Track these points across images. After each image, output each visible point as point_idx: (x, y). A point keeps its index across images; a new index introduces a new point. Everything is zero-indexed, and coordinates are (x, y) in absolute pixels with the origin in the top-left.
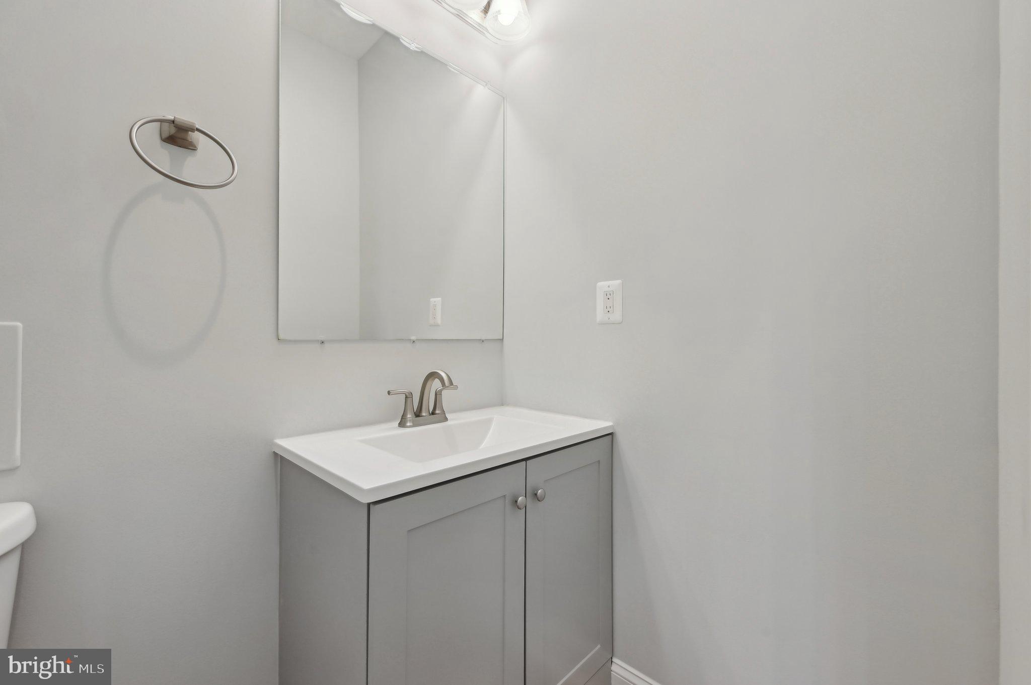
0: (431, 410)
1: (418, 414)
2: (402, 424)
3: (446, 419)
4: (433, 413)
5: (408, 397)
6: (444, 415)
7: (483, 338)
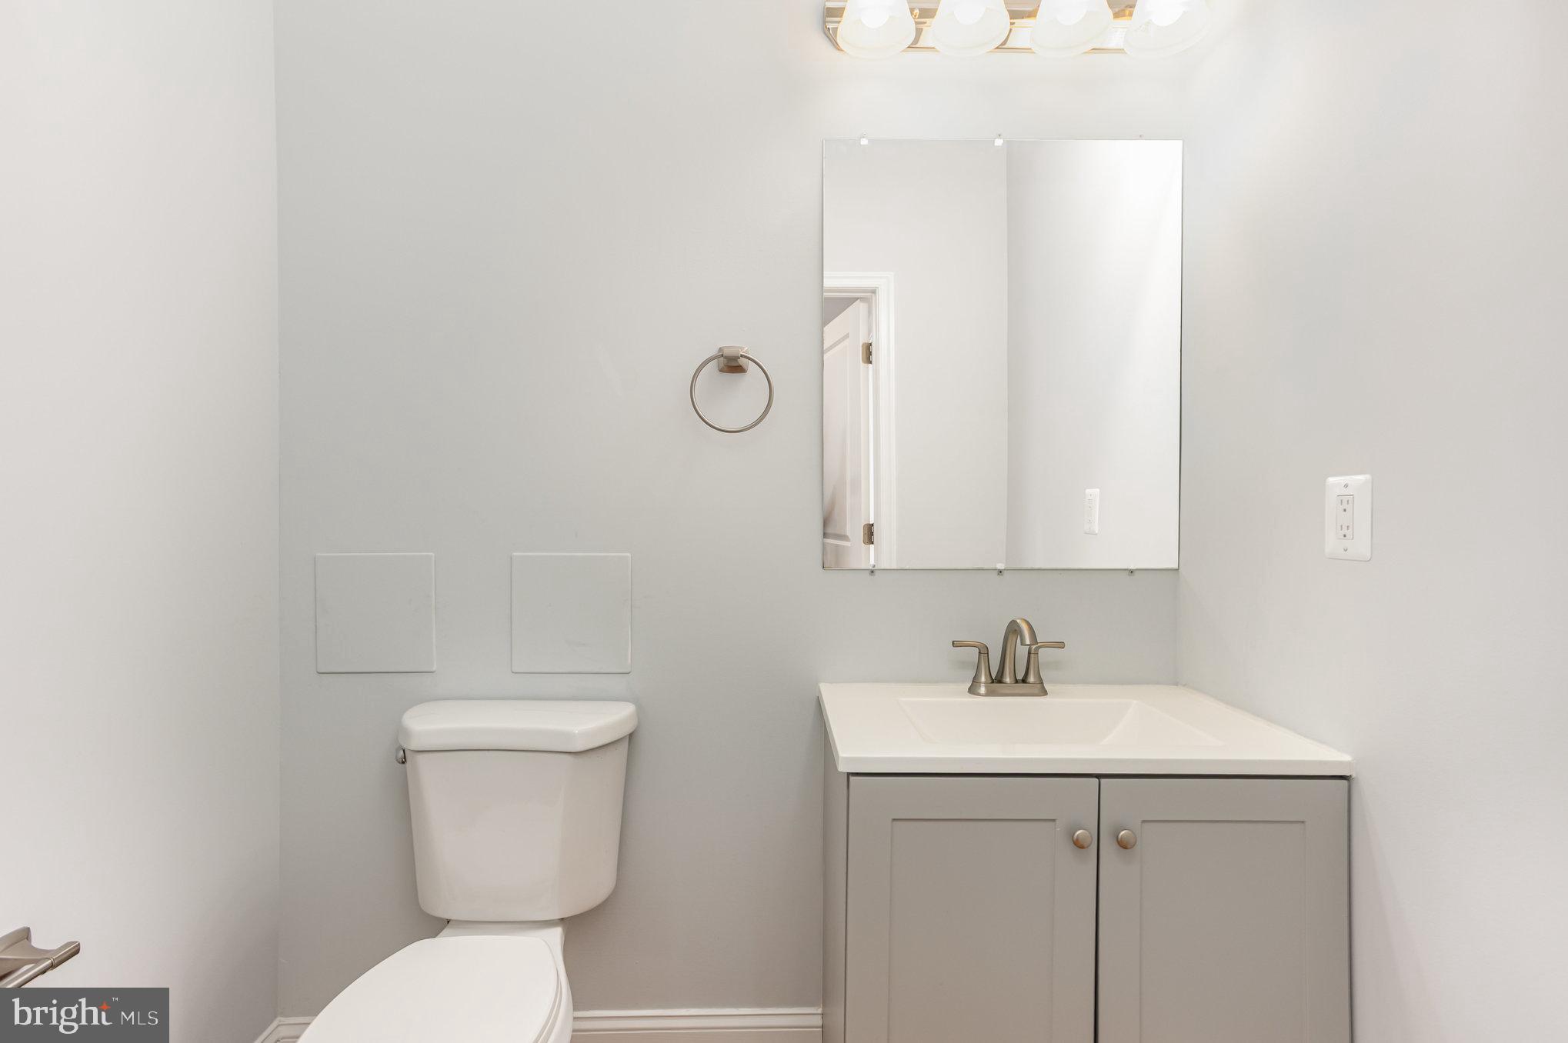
0: (1020, 677)
1: (999, 680)
2: (973, 690)
3: (1044, 693)
4: (1024, 681)
5: (984, 651)
6: (1039, 686)
7: (1132, 567)
